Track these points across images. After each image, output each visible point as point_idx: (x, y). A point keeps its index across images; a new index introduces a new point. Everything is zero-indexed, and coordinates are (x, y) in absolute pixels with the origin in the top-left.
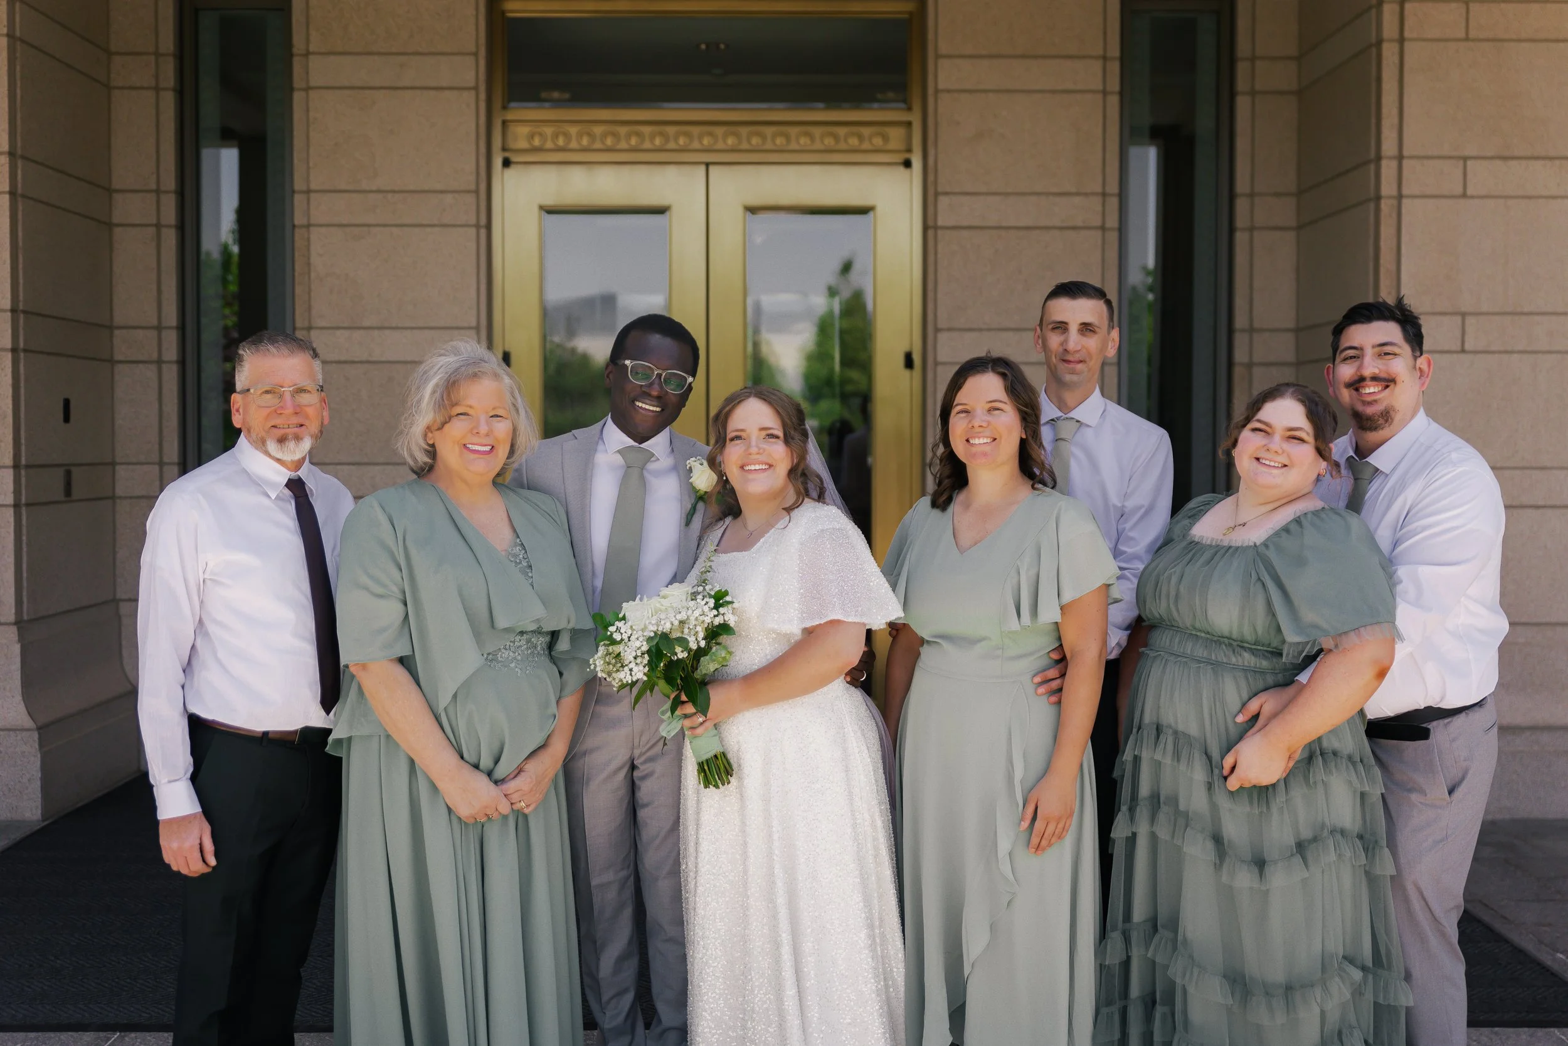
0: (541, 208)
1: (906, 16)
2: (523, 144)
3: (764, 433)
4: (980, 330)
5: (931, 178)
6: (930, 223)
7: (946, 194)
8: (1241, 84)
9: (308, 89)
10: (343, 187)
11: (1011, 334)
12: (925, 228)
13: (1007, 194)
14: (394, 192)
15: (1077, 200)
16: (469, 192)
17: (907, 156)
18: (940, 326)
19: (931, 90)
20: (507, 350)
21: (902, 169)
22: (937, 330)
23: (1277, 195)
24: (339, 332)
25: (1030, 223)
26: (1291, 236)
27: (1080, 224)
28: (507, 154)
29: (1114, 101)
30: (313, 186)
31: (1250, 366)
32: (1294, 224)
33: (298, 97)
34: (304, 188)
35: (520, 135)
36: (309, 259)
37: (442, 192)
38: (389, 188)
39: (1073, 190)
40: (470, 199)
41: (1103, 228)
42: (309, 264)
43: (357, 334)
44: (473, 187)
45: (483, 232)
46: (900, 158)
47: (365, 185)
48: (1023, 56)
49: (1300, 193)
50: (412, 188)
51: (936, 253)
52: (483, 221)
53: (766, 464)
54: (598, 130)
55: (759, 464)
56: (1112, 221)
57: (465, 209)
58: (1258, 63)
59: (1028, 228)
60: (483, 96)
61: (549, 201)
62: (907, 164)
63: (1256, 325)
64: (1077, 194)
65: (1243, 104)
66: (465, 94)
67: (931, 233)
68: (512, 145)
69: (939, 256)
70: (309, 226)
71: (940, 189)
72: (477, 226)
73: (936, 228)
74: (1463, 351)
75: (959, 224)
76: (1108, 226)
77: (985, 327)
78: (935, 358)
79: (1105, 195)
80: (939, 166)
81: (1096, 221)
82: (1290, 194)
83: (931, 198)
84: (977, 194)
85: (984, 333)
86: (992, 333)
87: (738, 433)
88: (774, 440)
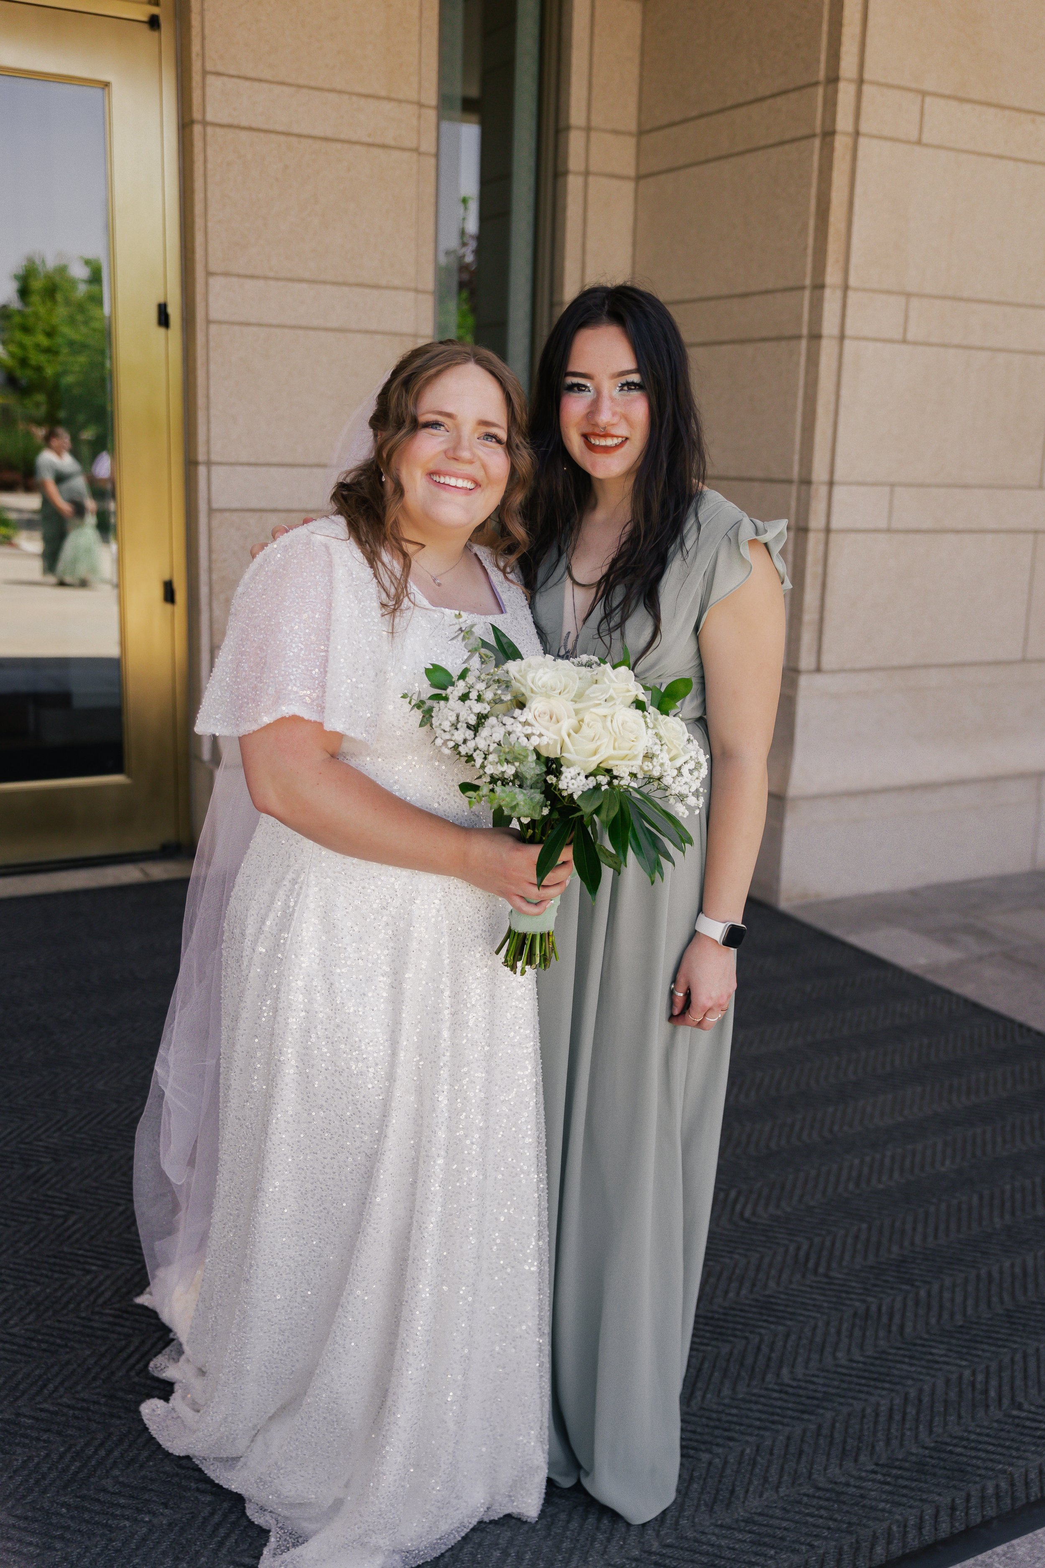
4: (266, 278)
5: (196, 48)
6: (194, 115)
7: (218, 74)
11: (304, 286)
12: (184, 123)
15: (387, 106)
17: (155, 10)
18: (212, 268)
21: (145, 27)
22: (209, 274)
23: (616, 132)
25: (329, 134)
27: (393, 143)
32: (631, 171)
39: (383, 93)
41: (418, 151)
46: (142, 12)
49: (638, 133)
51: (205, 161)
56: (428, 145)
59: (326, 139)
64: (389, 99)
67: (197, 129)
69: (210, 166)
71: (209, 66)
73: (205, 123)
74: (904, 341)
75: (236, 122)
76: (423, 149)
77: (272, 274)
78: (207, 314)
79: (420, 105)
80: (207, 32)
81: (410, 141)
82: (629, 134)
83: (196, 78)
84: (260, 80)
85: (272, 283)
86: (281, 284)
87: (440, 418)
88: (493, 444)
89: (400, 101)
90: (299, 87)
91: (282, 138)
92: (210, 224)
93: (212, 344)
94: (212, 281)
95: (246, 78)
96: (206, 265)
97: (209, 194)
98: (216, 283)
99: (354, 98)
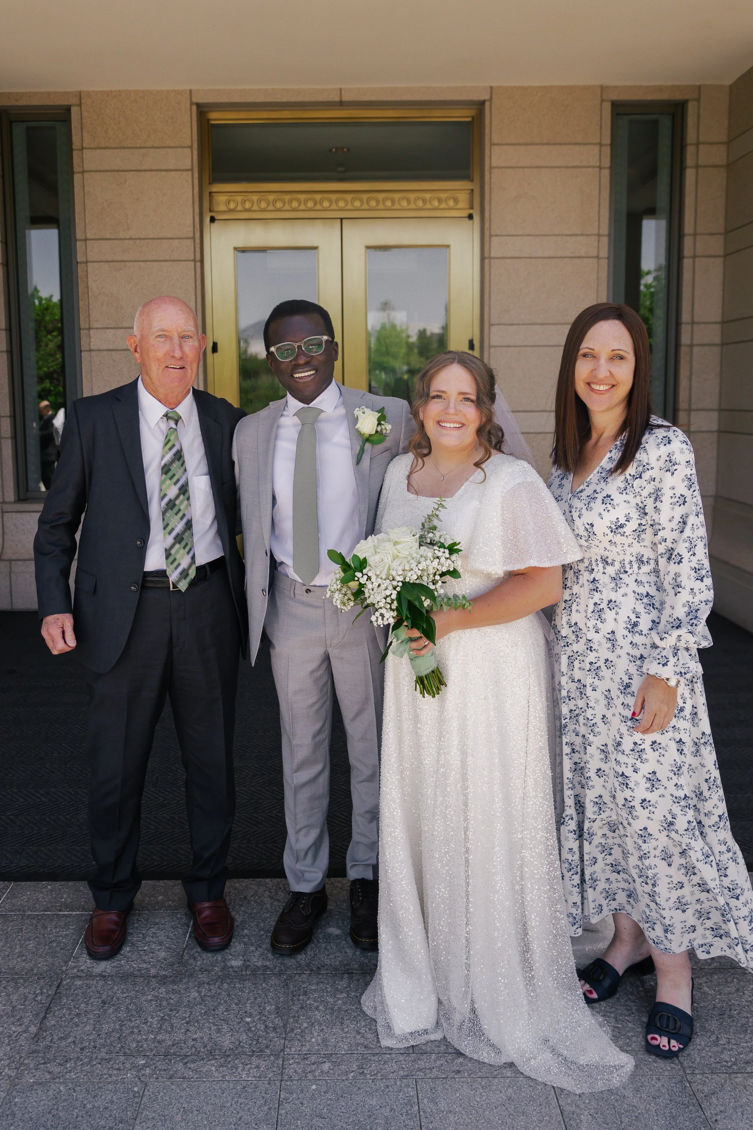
0: (235, 249)
1: (469, 119)
2: (222, 208)
3: (462, 396)
4: (518, 324)
5: (487, 226)
6: (486, 255)
7: (497, 236)
8: (690, 161)
9: (83, 172)
10: (108, 237)
11: (538, 326)
12: (483, 259)
14: (140, 239)
15: (581, 238)
16: (188, 238)
17: (471, 211)
18: (492, 322)
19: (487, 168)
20: (215, 341)
21: (467, 219)
22: (491, 325)
23: (711, 234)
24: (107, 331)
25: (551, 254)
26: (720, 261)
27: (584, 255)
28: (212, 214)
29: (606, 173)
30: (89, 236)
31: (691, 346)
32: (722, 253)
33: (77, 177)
34: (83, 237)
35: (221, 202)
36: (88, 283)
37: (171, 239)
38: (137, 237)
39: (580, 233)
40: (190, 243)
41: (598, 257)
42: (88, 287)
43: (120, 332)
44: (191, 235)
45: (198, 264)
46: (465, 213)
47: (121, 235)
48: (547, 144)
49: (727, 232)
50: (152, 236)
51: (490, 275)
52: (198, 257)
53: (460, 423)
54: (271, 197)
55: (454, 423)
56: (604, 254)
57: (187, 249)
58: (701, 146)
59: (550, 258)
60: (196, 175)
61: (240, 244)
62: (470, 217)
63: (696, 319)
64: (582, 235)
65: (690, 174)
66: (185, 173)
67: (487, 261)
68: (216, 208)
69: (492, 276)
70: (87, 262)
71: (493, 233)
72: (194, 260)
73: (490, 258)
75: (505, 256)
76: (601, 256)
77: (521, 323)
78: (489, 343)
79: (599, 235)
80: (492, 218)
81: (594, 253)
82: (720, 234)
83: (487, 238)
84: (517, 236)
85: (521, 326)
86: (525, 326)
87: (439, 394)
88: (469, 403)
89: (588, 235)
90: (537, 236)
91: (529, 260)
92: (492, 303)
93: (491, 357)
94: (492, 328)
95: (510, 236)
96: (489, 321)
97: (492, 289)
98: (494, 329)
99: (564, 237)
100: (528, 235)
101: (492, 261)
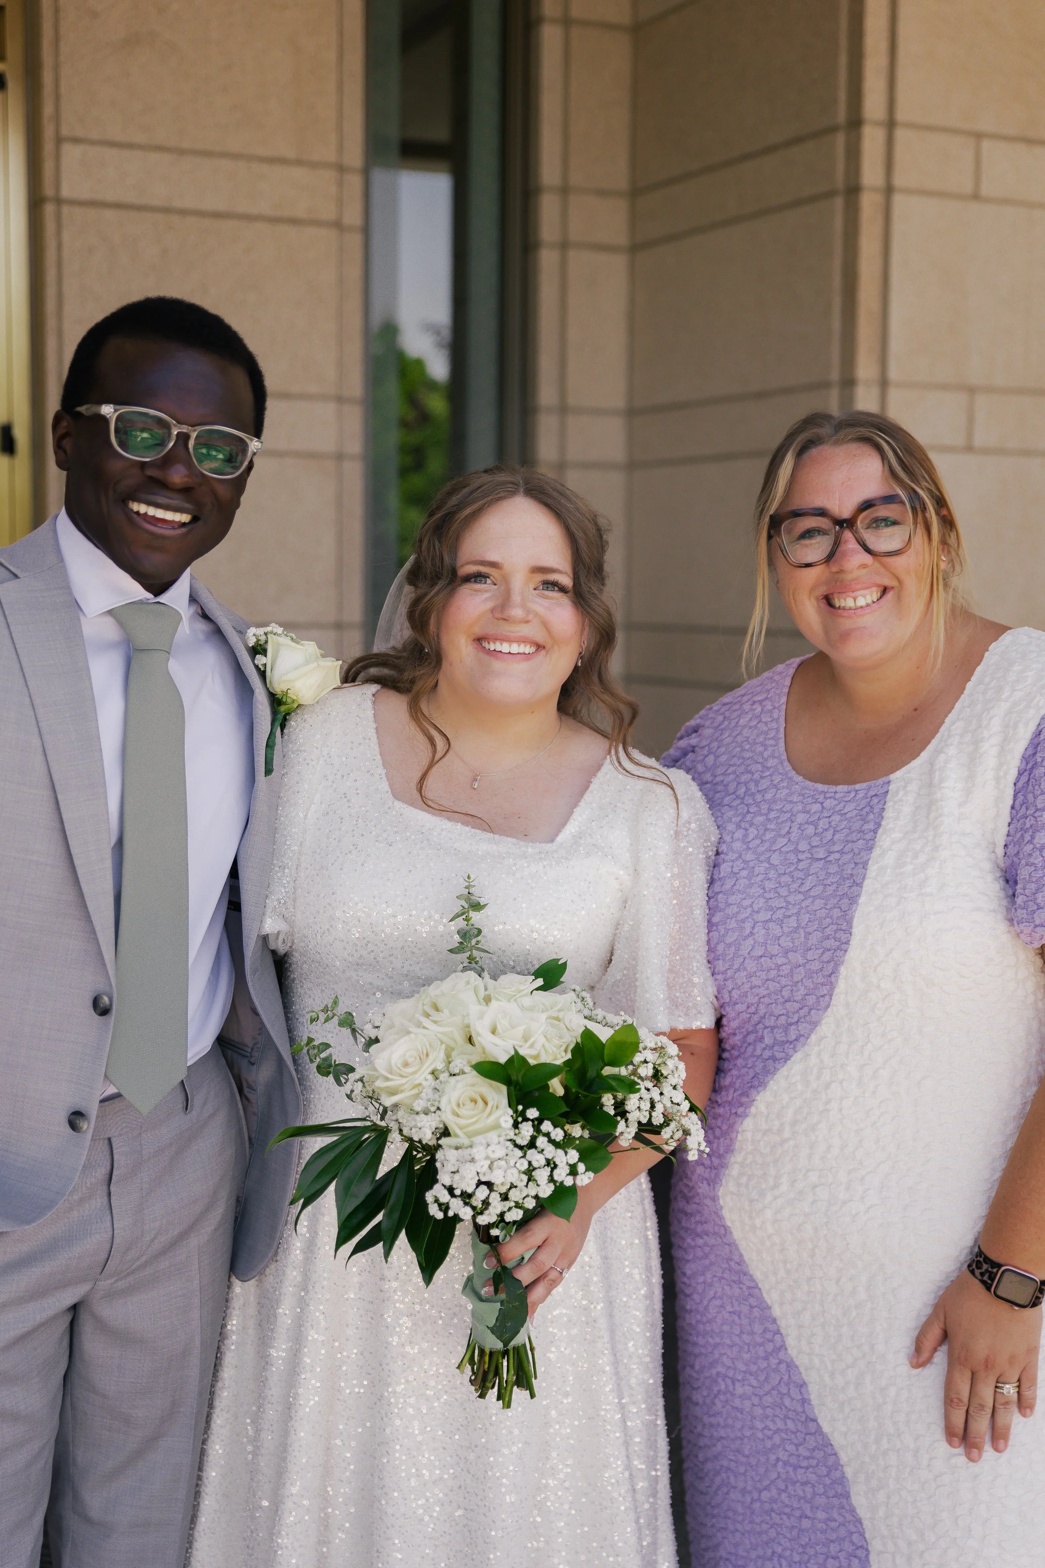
5: (48, 110)
6: (46, 192)
7: (76, 141)
12: (36, 202)
13: (182, 152)
15: (298, 173)
17: (1, 66)
25: (221, 206)
26: (620, 262)
27: (303, 216)
32: (623, 241)
39: (291, 155)
41: (339, 225)
49: (635, 192)
51: (59, 247)
56: (353, 216)
59: (217, 215)
64: (299, 163)
65: (549, 39)
67: (49, 209)
69: (66, 253)
71: (65, 131)
73: (59, 201)
74: (971, 449)
75: (100, 198)
76: (345, 221)
79: (342, 168)
80: (63, 90)
81: (328, 212)
82: (619, 194)
83: (48, 147)
84: (131, 146)
87: (483, 569)
88: (555, 594)
89: (312, 165)
92: (66, 325)
95: (112, 144)
99: (254, 164)
100: (159, 148)
101: (66, 210)
